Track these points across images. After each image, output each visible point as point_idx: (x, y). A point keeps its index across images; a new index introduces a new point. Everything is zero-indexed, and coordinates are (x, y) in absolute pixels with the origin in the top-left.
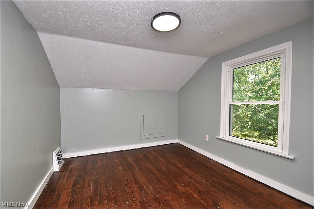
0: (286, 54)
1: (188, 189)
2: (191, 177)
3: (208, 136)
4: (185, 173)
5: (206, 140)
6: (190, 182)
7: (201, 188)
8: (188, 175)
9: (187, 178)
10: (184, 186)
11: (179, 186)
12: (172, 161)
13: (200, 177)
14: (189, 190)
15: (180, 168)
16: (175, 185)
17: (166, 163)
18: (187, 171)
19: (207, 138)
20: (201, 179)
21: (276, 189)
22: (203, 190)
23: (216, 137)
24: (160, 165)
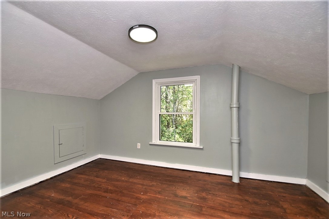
0: (196, 83)
1: (149, 195)
2: (142, 185)
3: (140, 144)
4: (135, 183)
5: (138, 148)
6: (145, 188)
7: (158, 189)
8: (139, 184)
9: (140, 186)
10: (144, 194)
11: (140, 196)
12: (112, 177)
13: (149, 181)
14: (151, 195)
15: (126, 181)
16: (137, 197)
17: (107, 182)
18: (135, 181)
19: (139, 146)
20: (151, 183)
21: (194, 171)
22: (160, 190)
23: (150, 143)
24: (103, 185)
